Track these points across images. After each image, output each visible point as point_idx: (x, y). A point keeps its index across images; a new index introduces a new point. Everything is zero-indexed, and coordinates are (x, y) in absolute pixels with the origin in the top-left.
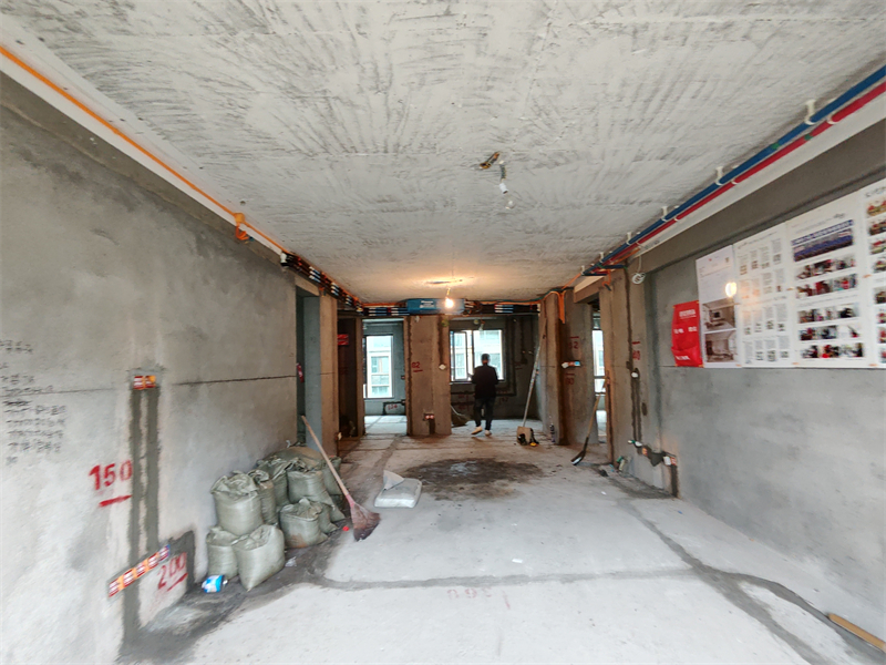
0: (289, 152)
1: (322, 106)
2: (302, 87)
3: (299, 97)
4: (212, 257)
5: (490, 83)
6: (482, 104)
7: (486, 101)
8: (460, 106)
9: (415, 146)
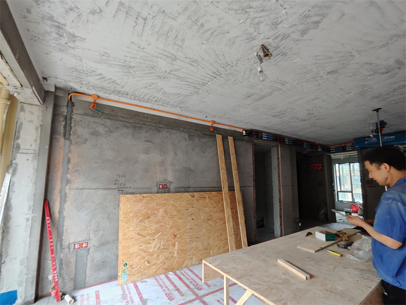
0: (190, 95)
1: (173, 76)
2: (160, 75)
3: (164, 78)
4: (197, 140)
5: (199, 23)
6: (212, 33)
7: (212, 31)
8: (206, 42)
9: (220, 69)
